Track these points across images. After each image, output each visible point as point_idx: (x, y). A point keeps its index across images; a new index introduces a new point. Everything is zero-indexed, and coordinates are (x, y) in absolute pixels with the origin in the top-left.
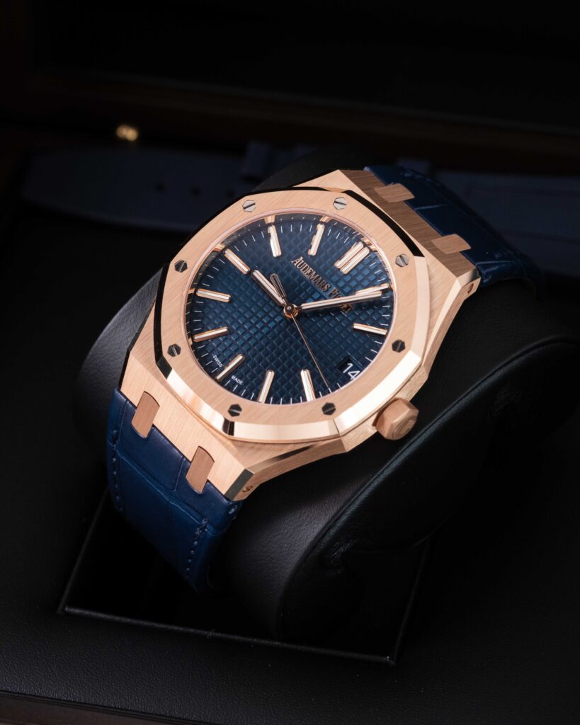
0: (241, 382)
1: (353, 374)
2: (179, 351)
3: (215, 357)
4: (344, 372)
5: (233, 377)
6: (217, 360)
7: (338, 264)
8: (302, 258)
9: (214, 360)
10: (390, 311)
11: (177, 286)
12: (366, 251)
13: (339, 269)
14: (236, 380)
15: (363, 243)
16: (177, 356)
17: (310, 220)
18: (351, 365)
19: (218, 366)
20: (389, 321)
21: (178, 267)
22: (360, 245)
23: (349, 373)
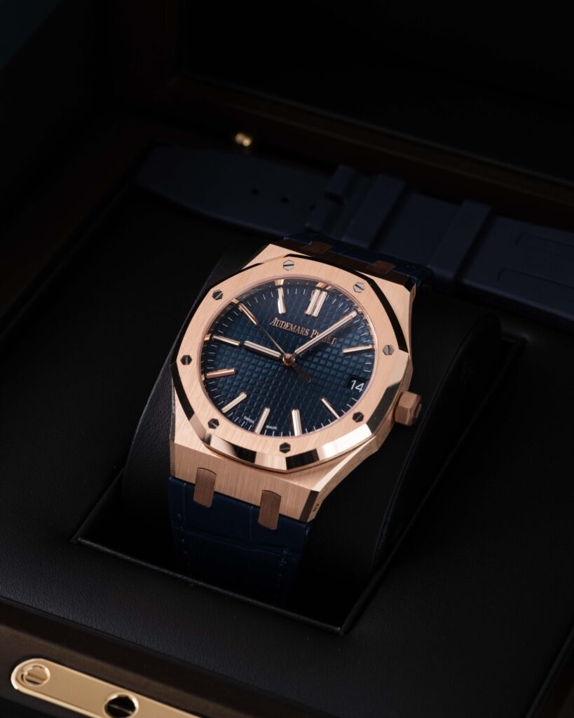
0: (275, 428)
1: (360, 387)
2: (218, 424)
3: (245, 418)
4: (352, 388)
5: (268, 427)
6: (248, 419)
7: (308, 312)
8: (276, 319)
9: (246, 421)
10: (367, 329)
11: (190, 377)
12: (324, 294)
13: (310, 315)
14: (271, 427)
15: (318, 288)
16: (218, 428)
17: (268, 289)
18: (355, 381)
19: (251, 424)
20: (370, 337)
21: (183, 361)
22: (317, 292)
23: (357, 388)
